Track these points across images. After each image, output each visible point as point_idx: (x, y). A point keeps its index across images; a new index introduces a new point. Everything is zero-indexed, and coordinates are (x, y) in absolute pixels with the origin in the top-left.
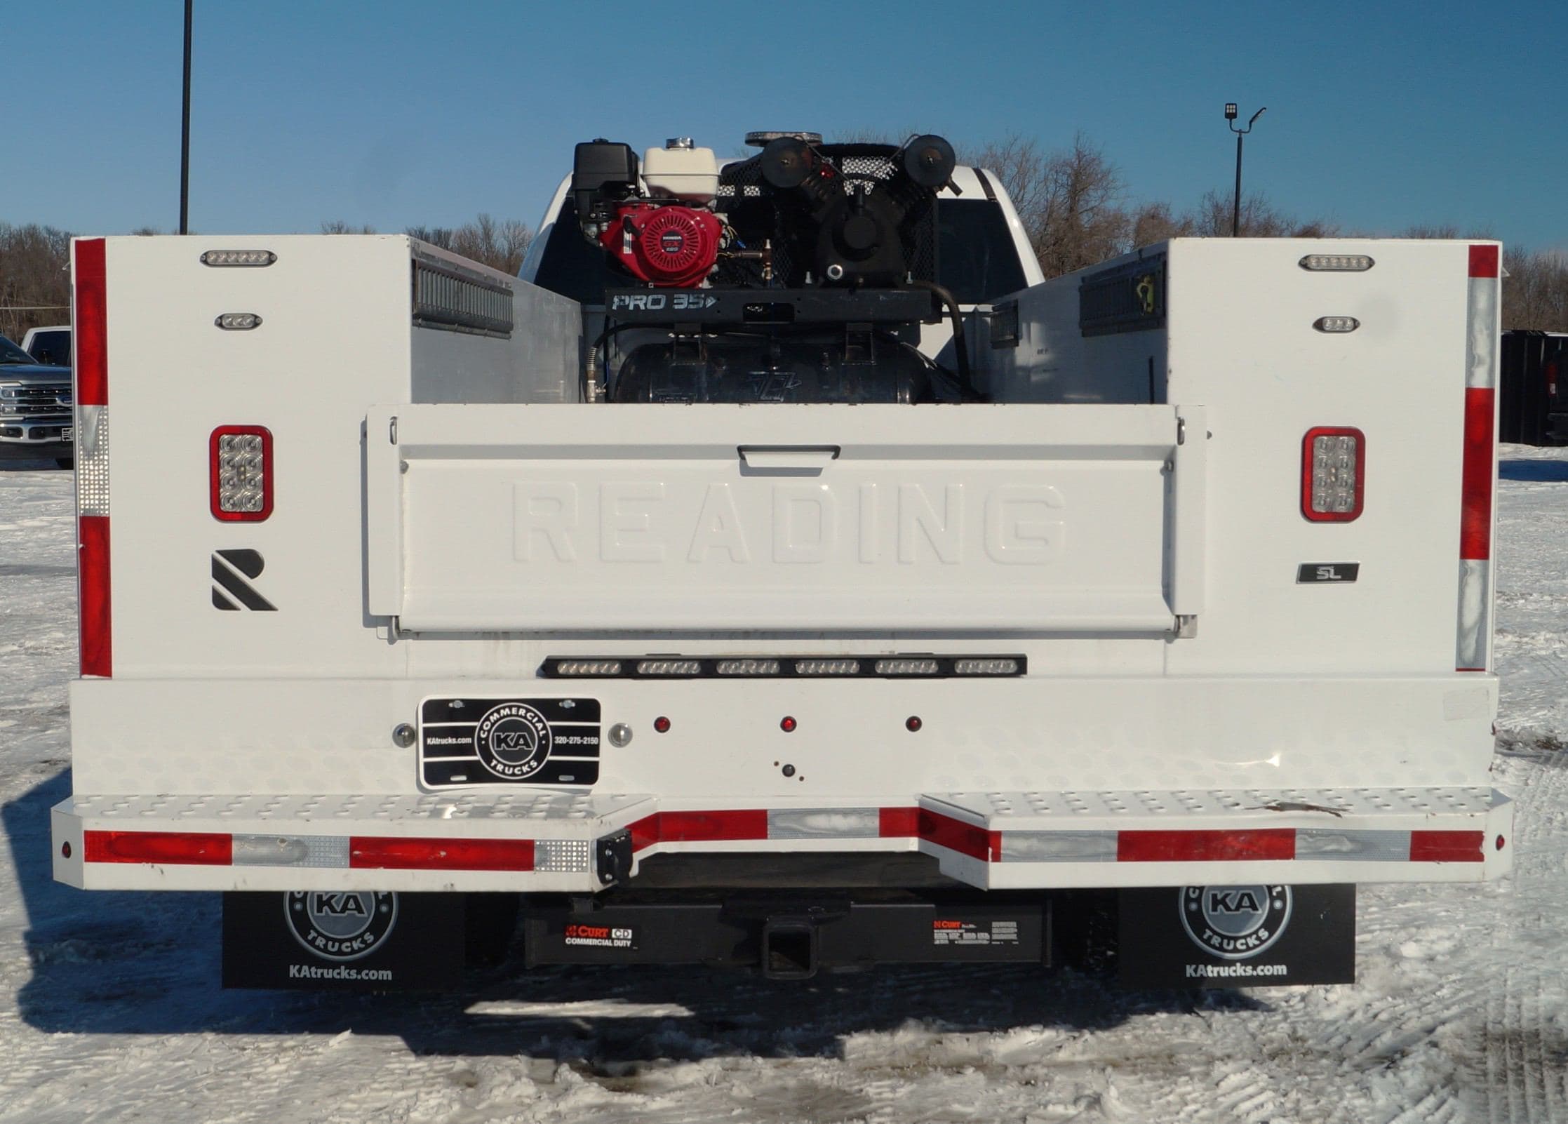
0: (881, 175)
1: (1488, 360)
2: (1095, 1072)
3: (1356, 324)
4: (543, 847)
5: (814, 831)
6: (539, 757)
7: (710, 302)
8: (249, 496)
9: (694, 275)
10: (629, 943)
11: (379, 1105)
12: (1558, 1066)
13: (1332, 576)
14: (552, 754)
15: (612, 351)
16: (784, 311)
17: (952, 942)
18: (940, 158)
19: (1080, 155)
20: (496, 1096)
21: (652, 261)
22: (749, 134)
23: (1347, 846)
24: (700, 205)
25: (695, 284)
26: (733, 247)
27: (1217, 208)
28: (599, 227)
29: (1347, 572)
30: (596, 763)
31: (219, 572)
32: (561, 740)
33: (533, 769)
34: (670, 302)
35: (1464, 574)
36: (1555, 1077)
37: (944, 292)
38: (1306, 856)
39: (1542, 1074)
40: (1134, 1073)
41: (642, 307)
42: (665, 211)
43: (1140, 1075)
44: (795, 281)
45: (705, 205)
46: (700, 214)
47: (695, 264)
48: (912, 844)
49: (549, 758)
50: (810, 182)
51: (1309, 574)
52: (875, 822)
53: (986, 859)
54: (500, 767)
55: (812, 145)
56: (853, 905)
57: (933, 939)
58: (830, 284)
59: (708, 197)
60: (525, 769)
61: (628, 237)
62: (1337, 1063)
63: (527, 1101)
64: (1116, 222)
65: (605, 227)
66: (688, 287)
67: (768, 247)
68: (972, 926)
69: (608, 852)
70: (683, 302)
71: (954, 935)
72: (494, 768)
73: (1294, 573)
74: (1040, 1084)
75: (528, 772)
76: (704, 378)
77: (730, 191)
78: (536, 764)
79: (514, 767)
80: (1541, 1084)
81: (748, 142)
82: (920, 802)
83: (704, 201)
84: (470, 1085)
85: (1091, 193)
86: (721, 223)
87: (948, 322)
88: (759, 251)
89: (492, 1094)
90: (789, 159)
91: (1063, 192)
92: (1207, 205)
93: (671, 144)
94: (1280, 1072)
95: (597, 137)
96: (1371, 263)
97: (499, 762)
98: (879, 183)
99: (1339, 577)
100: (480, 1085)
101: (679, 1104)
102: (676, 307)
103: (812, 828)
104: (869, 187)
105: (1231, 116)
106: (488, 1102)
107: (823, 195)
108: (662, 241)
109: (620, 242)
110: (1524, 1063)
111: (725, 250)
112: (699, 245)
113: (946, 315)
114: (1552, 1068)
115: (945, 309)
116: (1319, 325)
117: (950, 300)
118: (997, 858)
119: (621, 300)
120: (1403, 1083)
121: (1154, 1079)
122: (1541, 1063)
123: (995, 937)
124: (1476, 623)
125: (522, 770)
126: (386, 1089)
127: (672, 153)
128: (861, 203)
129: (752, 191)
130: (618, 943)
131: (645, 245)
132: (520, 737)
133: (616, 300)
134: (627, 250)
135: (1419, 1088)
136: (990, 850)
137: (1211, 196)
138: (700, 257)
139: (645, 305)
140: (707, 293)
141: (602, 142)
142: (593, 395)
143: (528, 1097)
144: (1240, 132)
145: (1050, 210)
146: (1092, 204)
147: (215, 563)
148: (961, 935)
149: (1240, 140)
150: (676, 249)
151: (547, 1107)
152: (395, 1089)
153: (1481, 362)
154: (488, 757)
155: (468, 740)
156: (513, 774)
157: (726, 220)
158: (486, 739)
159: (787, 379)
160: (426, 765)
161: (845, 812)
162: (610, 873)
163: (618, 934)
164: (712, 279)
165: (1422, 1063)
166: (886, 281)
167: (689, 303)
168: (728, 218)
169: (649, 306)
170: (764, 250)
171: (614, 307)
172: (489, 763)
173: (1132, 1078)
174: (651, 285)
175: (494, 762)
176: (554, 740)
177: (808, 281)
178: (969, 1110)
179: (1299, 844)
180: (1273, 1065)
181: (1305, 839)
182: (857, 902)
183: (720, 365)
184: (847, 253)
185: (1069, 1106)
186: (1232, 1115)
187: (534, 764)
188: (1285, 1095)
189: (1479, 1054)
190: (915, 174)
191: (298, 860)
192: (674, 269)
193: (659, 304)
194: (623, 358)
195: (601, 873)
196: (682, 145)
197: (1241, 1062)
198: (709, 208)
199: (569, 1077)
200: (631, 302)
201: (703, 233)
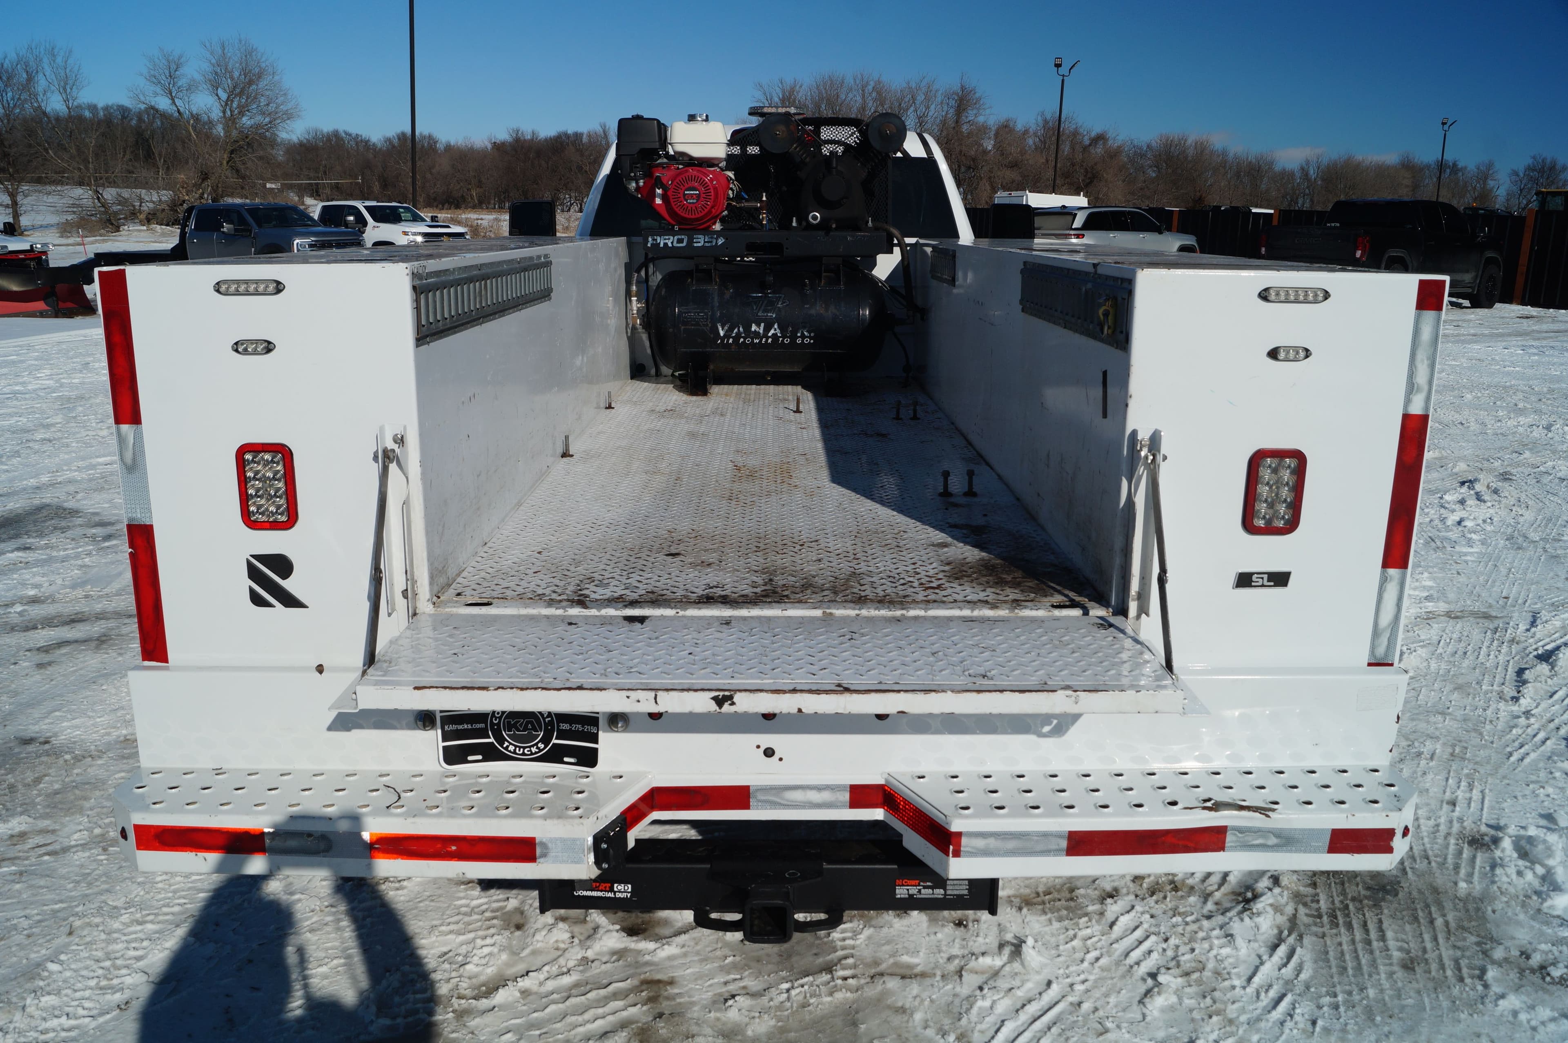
0: (851, 141)
1: (1426, 388)
2: (1014, 910)
3: (1308, 353)
4: (544, 845)
5: (789, 803)
6: (546, 740)
7: (721, 241)
8: (274, 507)
9: (708, 221)
10: (629, 895)
11: (445, 949)
12: (1375, 905)
13: (1266, 583)
14: (556, 739)
15: (651, 271)
16: (776, 248)
17: (911, 896)
18: (895, 131)
19: (963, 88)
20: (538, 941)
21: (677, 210)
22: (751, 108)
23: (1273, 841)
24: (713, 165)
25: (710, 226)
26: (738, 198)
27: (1046, 122)
28: (637, 183)
29: (1280, 579)
30: (596, 750)
31: (253, 573)
32: (565, 726)
33: (540, 751)
34: (691, 241)
35: (1384, 580)
36: (1375, 919)
37: (895, 232)
38: (1235, 848)
39: (1364, 915)
40: (1044, 912)
41: (670, 245)
42: (687, 171)
43: (1049, 915)
44: (785, 225)
45: (717, 165)
46: (711, 172)
47: (710, 212)
48: (878, 814)
49: (554, 741)
50: (796, 148)
51: (1244, 580)
52: (846, 796)
53: (948, 855)
54: (511, 748)
55: (797, 117)
56: (825, 866)
57: (895, 894)
58: (810, 227)
59: (720, 160)
60: (534, 750)
61: (659, 191)
62: (1202, 900)
63: (562, 946)
64: (983, 130)
65: (641, 183)
66: (703, 229)
67: (764, 199)
68: (929, 884)
69: (604, 846)
70: (700, 241)
71: (913, 890)
72: (506, 748)
73: (1232, 579)
74: (970, 924)
75: (536, 753)
76: (716, 298)
77: (736, 150)
78: (543, 746)
79: (524, 748)
80: (1365, 925)
81: (750, 114)
82: (886, 780)
83: (716, 162)
84: (519, 927)
85: (970, 112)
86: (728, 179)
87: (897, 250)
88: (756, 201)
89: (535, 939)
90: (780, 131)
91: (952, 111)
92: (1040, 119)
93: (692, 118)
94: (1158, 909)
95: (635, 113)
96: (1327, 295)
97: (511, 744)
98: (847, 147)
99: (1272, 584)
100: (526, 928)
101: (684, 950)
102: (695, 245)
103: (788, 801)
104: (840, 150)
105: (1058, 66)
106: (531, 948)
107: (806, 158)
108: (685, 195)
109: (654, 196)
110: (1348, 902)
111: (731, 199)
112: (712, 197)
113: (896, 245)
114: (1370, 907)
115: (896, 241)
116: (1273, 354)
117: (899, 236)
118: (957, 854)
119: (654, 240)
120: (1258, 928)
121: (1060, 919)
122: (1361, 901)
123: (949, 892)
124: (1389, 625)
125: (530, 751)
126: (451, 932)
127: (692, 126)
128: (834, 165)
129: (753, 150)
130: (619, 895)
131: (671, 197)
132: (527, 723)
133: (650, 239)
134: (658, 201)
135: (1270, 932)
136: (951, 847)
137: (1043, 114)
138: (713, 207)
139: (672, 243)
140: (719, 234)
141: (638, 118)
142: (635, 308)
143: (563, 942)
144: (1063, 76)
145: (944, 122)
146: (970, 118)
147: (250, 566)
148: (920, 891)
149: (1063, 81)
150: (695, 201)
151: (578, 953)
152: (459, 933)
153: (1419, 390)
154: (501, 740)
155: (482, 726)
156: (524, 754)
157: (733, 177)
158: (499, 724)
159: (778, 299)
160: (444, 748)
161: (819, 788)
162: (607, 863)
163: (619, 887)
164: (723, 221)
165: (1271, 905)
166: (854, 225)
167: (705, 242)
168: (735, 175)
169: (675, 244)
170: (761, 201)
171: (649, 245)
172: (502, 745)
173: (1043, 918)
174: (676, 228)
175: (506, 744)
176: (558, 726)
177: (794, 224)
178: (914, 960)
179: (1230, 838)
180: (1151, 901)
181: (1235, 834)
182: (829, 863)
183: (728, 289)
184: (823, 204)
185: (995, 957)
186: (1125, 965)
187: (541, 746)
188: (1166, 940)
189: (1310, 890)
190: (876, 143)
191: (323, 851)
192: (693, 217)
193: (682, 242)
194: (660, 277)
195: (598, 863)
196: (699, 119)
197: (1126, 898)
198: (720, 168)
199: (597, 919)
200: (661, 241)
201: (715, 188)
